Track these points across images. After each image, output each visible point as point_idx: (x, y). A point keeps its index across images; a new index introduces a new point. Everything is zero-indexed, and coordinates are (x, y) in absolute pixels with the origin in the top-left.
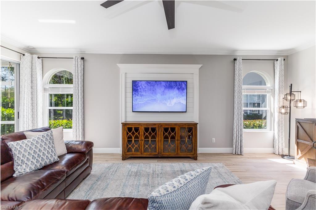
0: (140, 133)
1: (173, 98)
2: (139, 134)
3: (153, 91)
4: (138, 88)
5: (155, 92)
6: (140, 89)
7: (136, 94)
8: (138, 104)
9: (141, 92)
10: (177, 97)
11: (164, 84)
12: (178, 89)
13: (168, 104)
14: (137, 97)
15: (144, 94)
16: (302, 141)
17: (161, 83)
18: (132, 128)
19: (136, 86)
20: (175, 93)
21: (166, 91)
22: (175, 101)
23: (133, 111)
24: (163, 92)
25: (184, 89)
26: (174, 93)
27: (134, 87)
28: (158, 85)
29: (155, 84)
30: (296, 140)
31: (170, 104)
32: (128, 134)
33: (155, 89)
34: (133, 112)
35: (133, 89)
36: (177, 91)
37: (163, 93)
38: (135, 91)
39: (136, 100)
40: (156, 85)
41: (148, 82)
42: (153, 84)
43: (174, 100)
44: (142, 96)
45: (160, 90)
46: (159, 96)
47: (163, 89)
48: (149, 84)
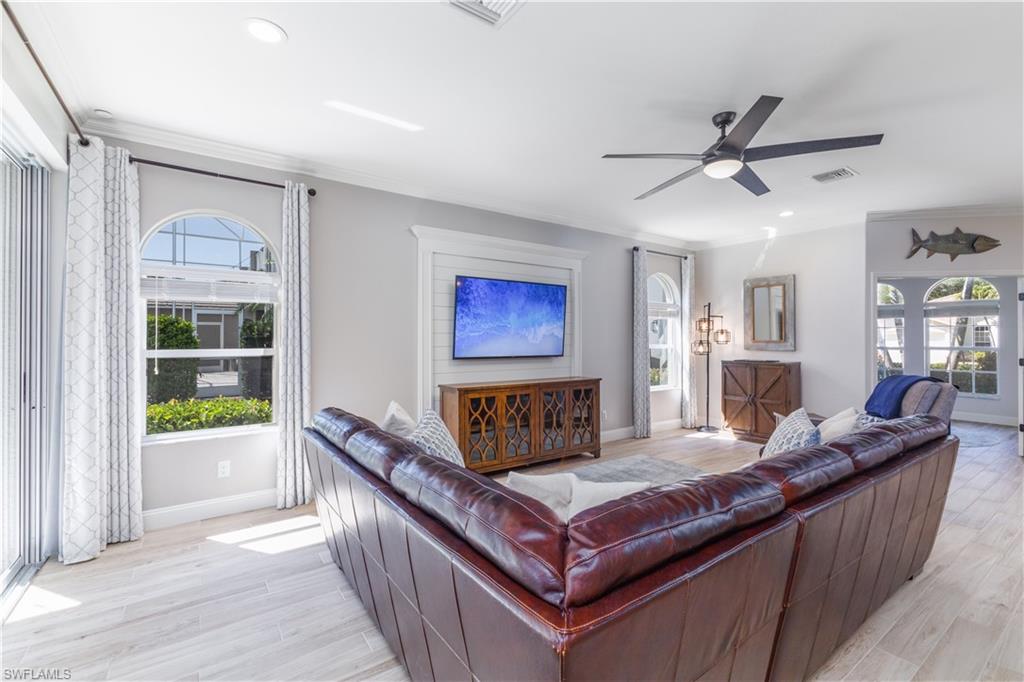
0: (499, 412)
1: (540, 325)
2: (495, 412)
3: (502, 304)
4: (470, 297)
5: (507, 309)
6: (474, 298)
7: (463, 312)
8: (468, 337)
9: (475, 306)
10: (548, 321)
11: (524, 289)
12: (551, 303)
13: (530, 337)
14: (467, 320)
15: (482, 311)
16: (732, 398)
17: (518, 288)
18: (479, 400)
19: (464, 292)
20: (544, 312)
21: (528, 307)
22: (544, 330)
23: (456, 356)
24: (523, 308)
25: (561, 304)
26: (542, 311)
27: (461, 294)
28: (512, 291)
29: (507, 289)
30: (723, 397)
31: (534, 338)
32: (471, 415)
33: (507, 301)
34: (454, 358)
35: (456, 298)
36: (549, 308)
37: (522, 313)
38: (462, 305)
39: (464, 326)
40: (508, 292)
41: (493, 283)
42: (502, 289)
43: (542, 328)
44: (476, 316)
45: (515, 303)
46: (513, 317)
47: (522, 301)
48: (494, 288)
